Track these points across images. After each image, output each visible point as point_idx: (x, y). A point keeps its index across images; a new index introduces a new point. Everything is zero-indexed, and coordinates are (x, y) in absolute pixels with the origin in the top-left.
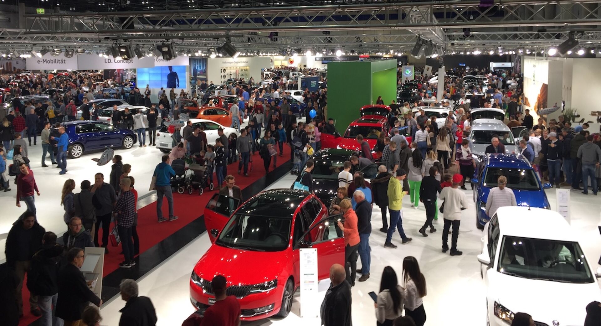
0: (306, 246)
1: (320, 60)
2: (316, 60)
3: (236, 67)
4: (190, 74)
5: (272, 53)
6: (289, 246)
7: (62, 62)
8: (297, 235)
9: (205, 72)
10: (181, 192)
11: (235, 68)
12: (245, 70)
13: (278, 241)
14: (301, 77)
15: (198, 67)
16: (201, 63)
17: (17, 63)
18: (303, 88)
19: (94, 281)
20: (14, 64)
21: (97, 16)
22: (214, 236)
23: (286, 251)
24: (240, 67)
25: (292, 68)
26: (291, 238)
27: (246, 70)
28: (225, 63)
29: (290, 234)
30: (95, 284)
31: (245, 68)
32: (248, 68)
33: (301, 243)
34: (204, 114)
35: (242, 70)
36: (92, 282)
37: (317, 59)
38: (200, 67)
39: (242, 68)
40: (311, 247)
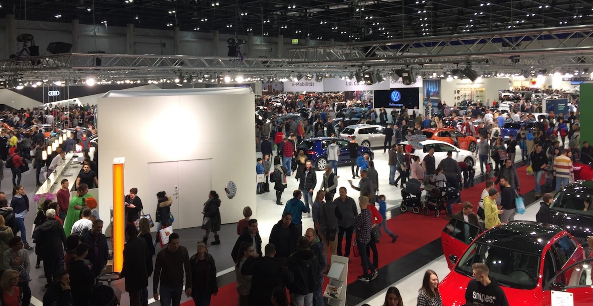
0: (559, 289)
1: (568, 81)
2: (563, 80)
3: (471, 88)
4: (424, 96)
5: (511, 73)
6: (538, 285)
7: (311, 85)
8: (548, 275)
9: (438, 94)
10: (416, 212)
11: (469, 89)
12: (480, 91)
13: (524, 278)
14: (546, 99)
15: (431, 88)
16: (435, 85)
17: (276, 85)
18: (548, 110)
19: (340, 288)
20: (274, 86)
21: (345, 47)
22: (452, 262)
23: (534, 290)
24: (475, 88)
25: (534, 89)
26: (540, 276)
27: (482, 91)
28: (459, 84)
29: (539, 272)
30: (340, 291)
31: (481, 89)
32: (484, 89)
33: (553, 285)
34: (439, 135)
35: (477, 92)
36: (337, 288)
37: (566, 79)
38: (433, 88)
39: (477, 89)
40: (565, 290)
